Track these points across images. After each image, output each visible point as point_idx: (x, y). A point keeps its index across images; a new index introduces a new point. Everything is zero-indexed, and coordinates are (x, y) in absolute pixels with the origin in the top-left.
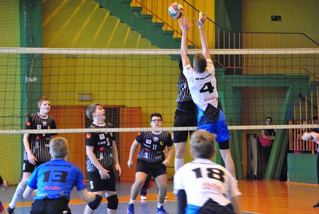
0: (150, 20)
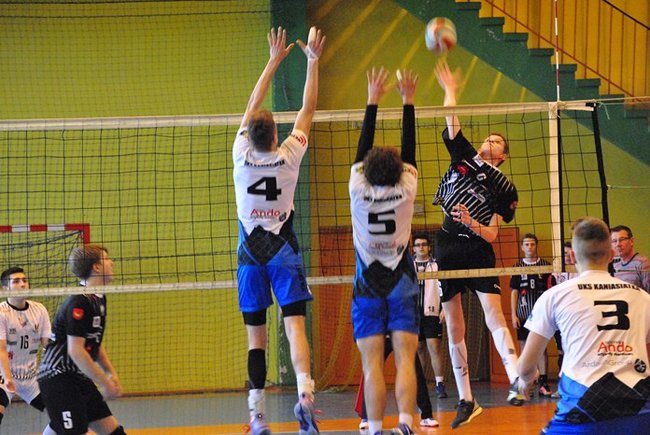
0: (522, 43)
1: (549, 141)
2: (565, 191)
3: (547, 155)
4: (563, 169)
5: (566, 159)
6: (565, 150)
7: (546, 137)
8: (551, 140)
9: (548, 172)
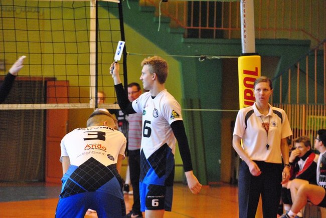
1: (90, 21)
2: (99, 55)
3: (88, 30)
4: (99, 40)
5: (101, 33)
6: (100, 28)
7: (87, 19)
8: (91, 20)
9: (89, 42)
